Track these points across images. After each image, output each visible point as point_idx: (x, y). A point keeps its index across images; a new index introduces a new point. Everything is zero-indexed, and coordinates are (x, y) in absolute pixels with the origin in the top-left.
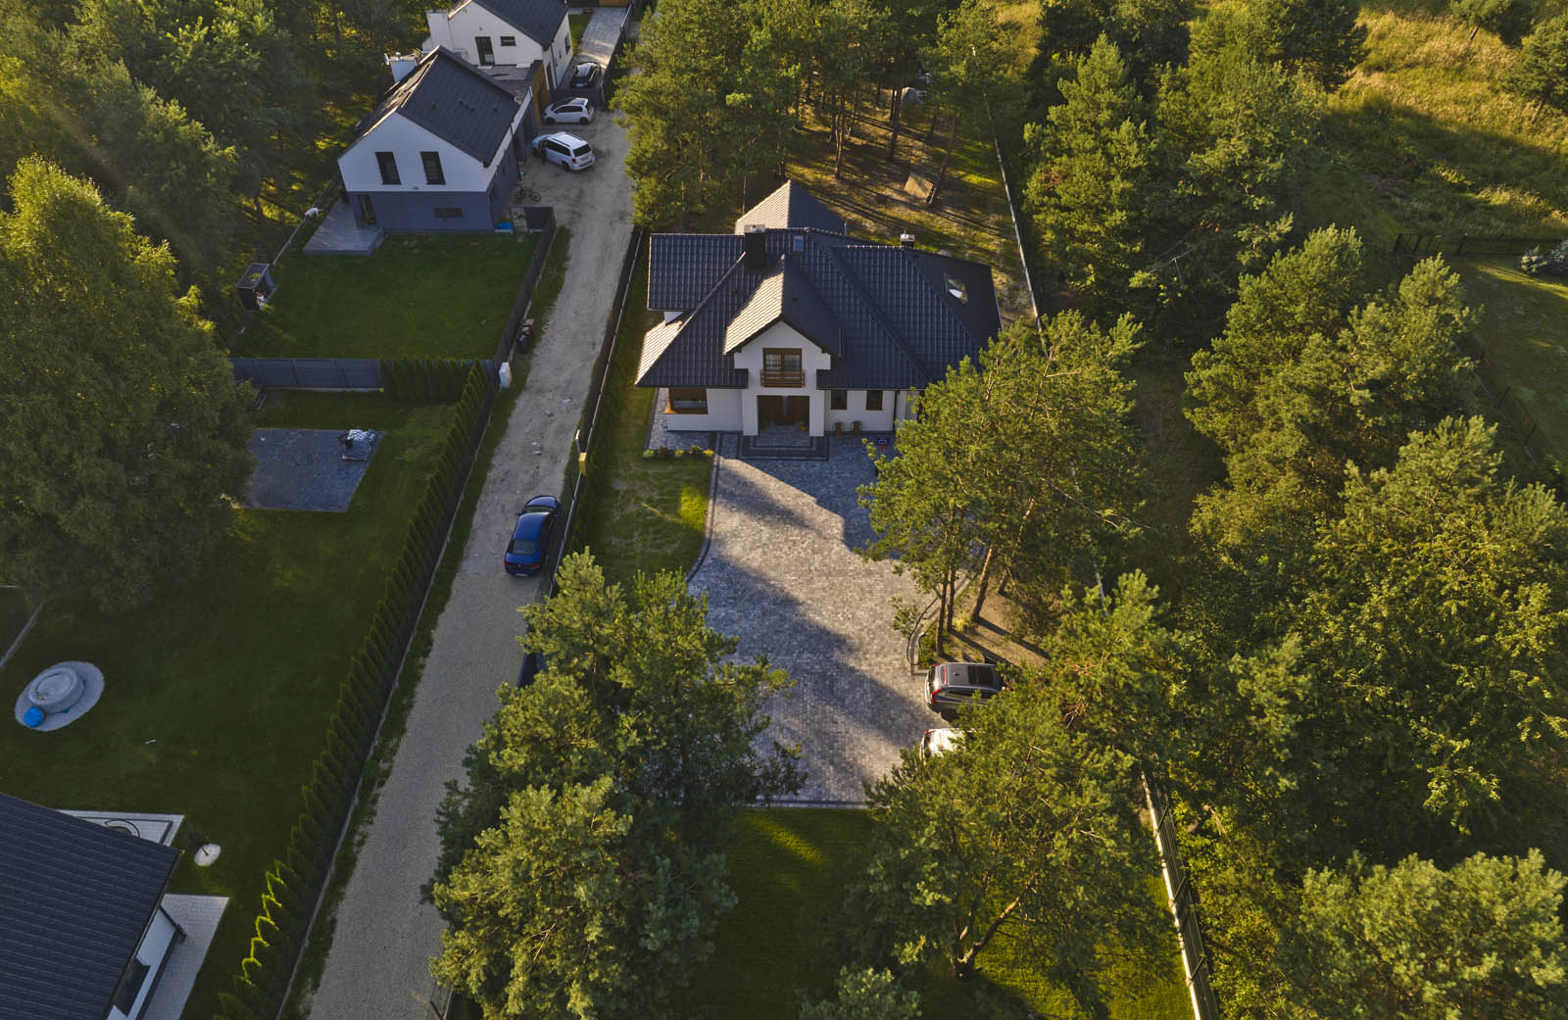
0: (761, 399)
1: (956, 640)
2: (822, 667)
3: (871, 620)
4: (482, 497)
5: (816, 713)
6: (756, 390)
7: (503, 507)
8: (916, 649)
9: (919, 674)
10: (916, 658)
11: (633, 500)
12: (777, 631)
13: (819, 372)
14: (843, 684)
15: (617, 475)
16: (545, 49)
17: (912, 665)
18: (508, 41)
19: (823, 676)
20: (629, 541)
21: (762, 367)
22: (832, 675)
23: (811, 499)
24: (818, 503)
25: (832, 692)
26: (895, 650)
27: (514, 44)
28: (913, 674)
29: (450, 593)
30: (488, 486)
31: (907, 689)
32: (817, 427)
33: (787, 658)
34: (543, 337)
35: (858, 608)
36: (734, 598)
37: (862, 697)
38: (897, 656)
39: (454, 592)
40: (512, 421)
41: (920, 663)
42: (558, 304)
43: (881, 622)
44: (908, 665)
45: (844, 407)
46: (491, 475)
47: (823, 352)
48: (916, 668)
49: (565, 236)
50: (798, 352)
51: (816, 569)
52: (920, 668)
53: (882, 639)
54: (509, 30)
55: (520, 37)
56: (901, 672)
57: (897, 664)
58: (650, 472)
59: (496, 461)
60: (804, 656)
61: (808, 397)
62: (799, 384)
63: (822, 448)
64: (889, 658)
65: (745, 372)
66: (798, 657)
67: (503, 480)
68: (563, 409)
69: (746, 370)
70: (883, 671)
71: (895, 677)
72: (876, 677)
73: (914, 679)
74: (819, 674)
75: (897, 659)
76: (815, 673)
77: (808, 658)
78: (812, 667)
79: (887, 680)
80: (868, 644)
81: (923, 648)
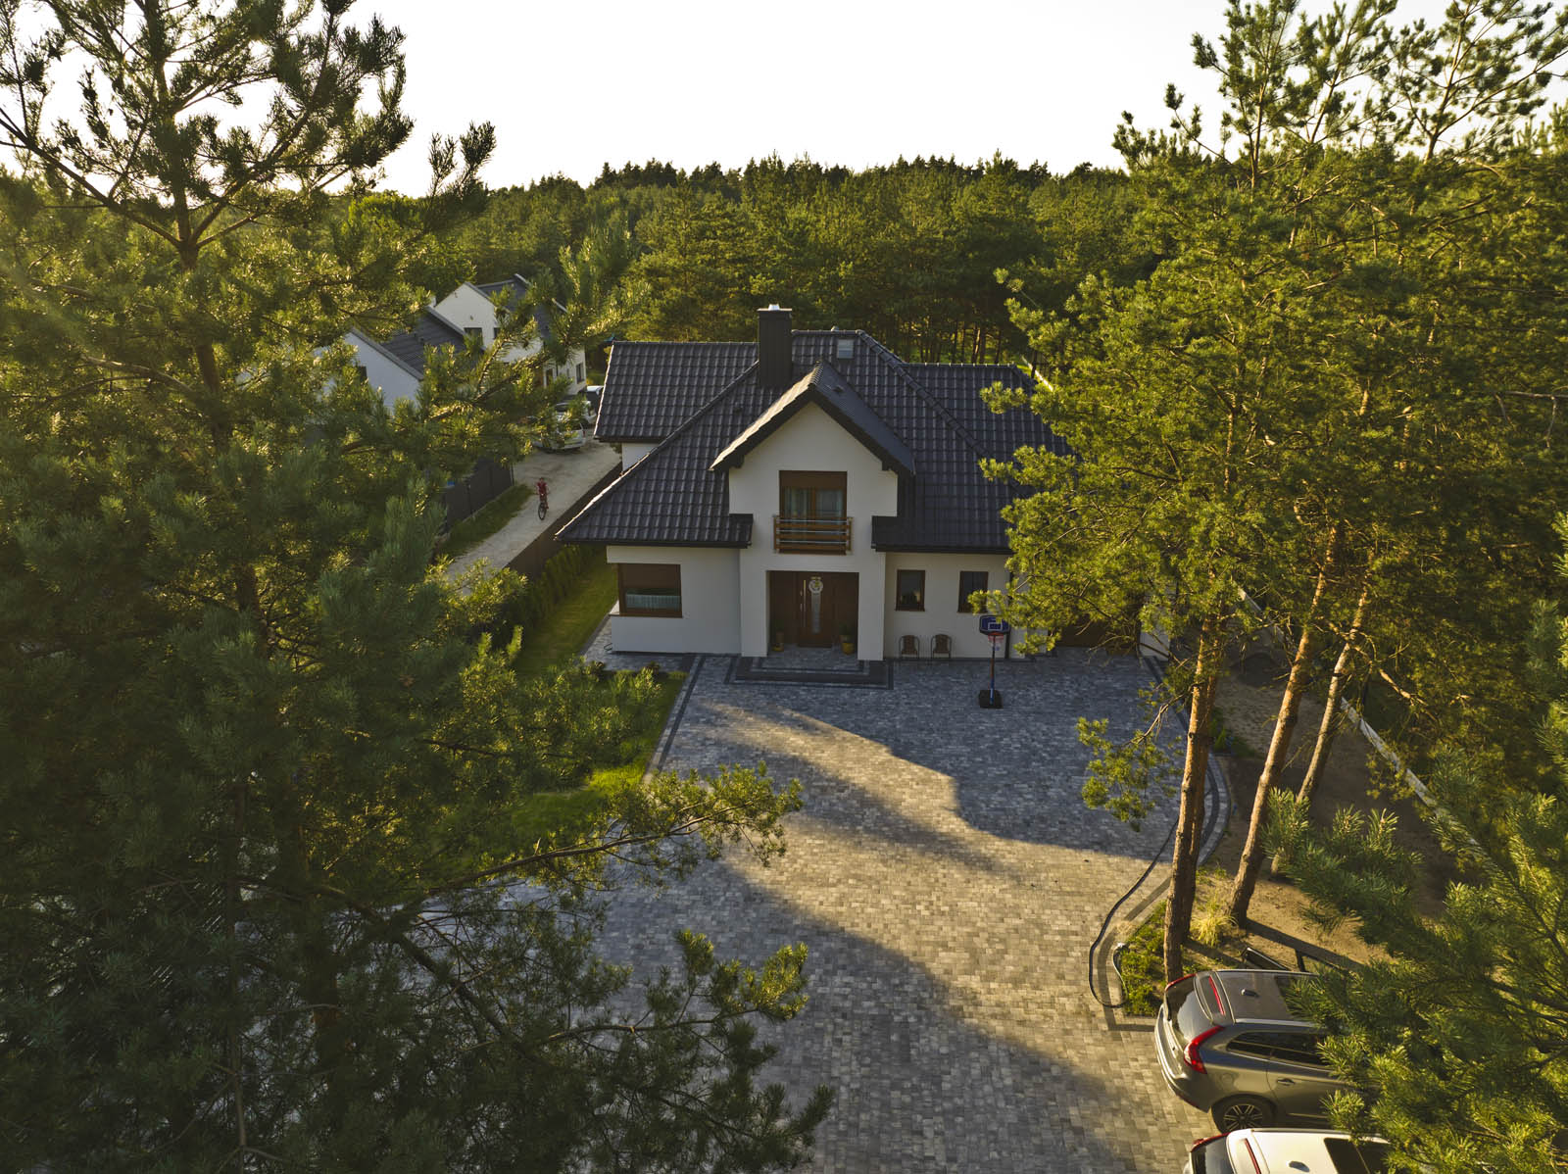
0: (776, 579)
1: (1204, 960)
2: (880, 1006)
3: (994, 917)
5: (861, 1108)
6: (763, 560)
8: (1112, 975)
9: (1129, 1028)
10: (1115, 995)
13: (878, 522)
14: (933, 1042)
17: (1109, 1007)
19: (883, 1022)
21: (777, 512)
22: (905, 1023)
25: (906, 1060)
26: (1061, 977)
28: (1113, 1026)
31: (1104, 1061)
32: (870, 646)
35: (961, 895)
37: (986, 1073)
38: (1066, 988)
41: (1126, 1003)
43: (1017, 922)
44: (1096, 1006)
45: (919, 606)
47: (885, 468)
48: (1119, 1016)
49: (524, 492)
50: (842, 478)
52: (1128, 1015)
53: (1025, 953)
56: (1082, 1020)
57: (1070, 1005)
60: (837, 980)
61: (856, 576)
62: (840, 546)
63: (880, 674)
64: (1046, 993)
65: (747, 520)
66: (822, 982)
69: (751, 516)
70: (1033, 1017)
71: (1067, 1032)
72: (1019, 1032)
73: (1118, 1038)
74: (873, 1018)
75: (1067, 995)
76: (860, 1017)
77: (847, 985)
78: (856, 1004)
79: (1047, 1038)
80: (993, 963)
81: (1127, 973)
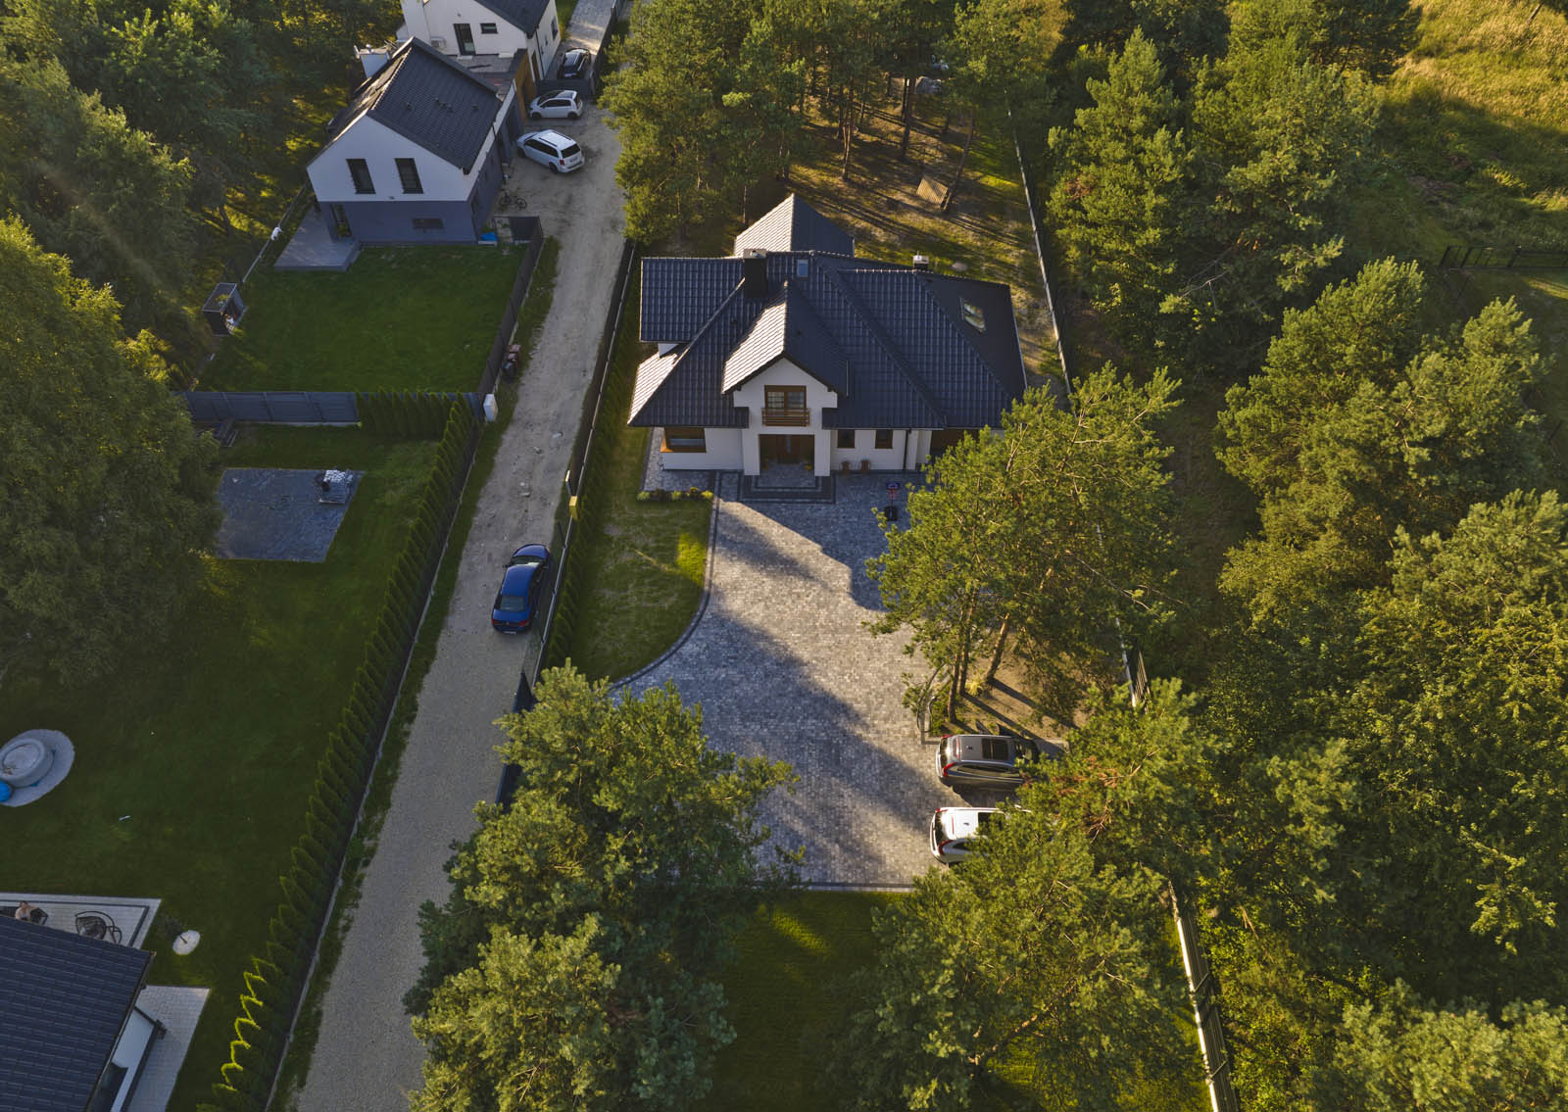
0: (763, 438)
1: (969, 704)
2: (827, 735)
3: (879, 681)
4: (468, 545)
5: (820, 786)
6: (757, 429)
7: (490, 555)
8: (927, 715)
9: (929, 743)
10: (927, 724)
11: (627, 548)
12: (780, 695)
13: (825, 410)
14: (849, 753)
15: (610, 519)
16: (529, 36)
17: (923, 732)
18: (489, 29)
19: (829, 744)
20: (623, 594)
21: (764, 405)
22: (838, 743)
23: (816, 547)
24: (824, 551)
25: (838, 762)
26: (905, 716)
27: (495, 32)
28: (924, 742)
29: (435, 652)
30: (474, 533)
31: (917, 760)
32: (822, 467)
33: (790, 724)
34: (531, 363)
35: (865, 668)
36: (735, 658)
37: (870, 767)
38: (907, 723)
39: (439, 650)
40: (499, 459)
41: (931, 730)
42: (546, 325)
43: (890, 685)
44: (918, 732)
45: (851, 445)
46: (477, 520)
47: (829, 390)
48: (927, 735)
49: (553, 247)
50: (803, 389)
51: (822, 626)
52: (931, 735)
54: (490, 16)
55: (502, 24)
56: (911, 740)
57: (906, 731)
58: (645, 516)
59: (481, 504)
60: (809, 722)
61: (813, 436)
62: (803, 421)
63: (827, 489)
64: (897, 725)
65: (746, 409)
66: (802, 723)
67: (489, 525)
68: (553, 444)
69: (747, 408)
70: (891, 739)
71: (904, 746)
72: (884, 746)
73: (924, 748)
74: (824, 742)
75: (906, 726)
76: (820, 741)
77: (813, 724)
78: (817, 734)
79: (896, 749)
80: (876, 709)
81: (934, 713)
